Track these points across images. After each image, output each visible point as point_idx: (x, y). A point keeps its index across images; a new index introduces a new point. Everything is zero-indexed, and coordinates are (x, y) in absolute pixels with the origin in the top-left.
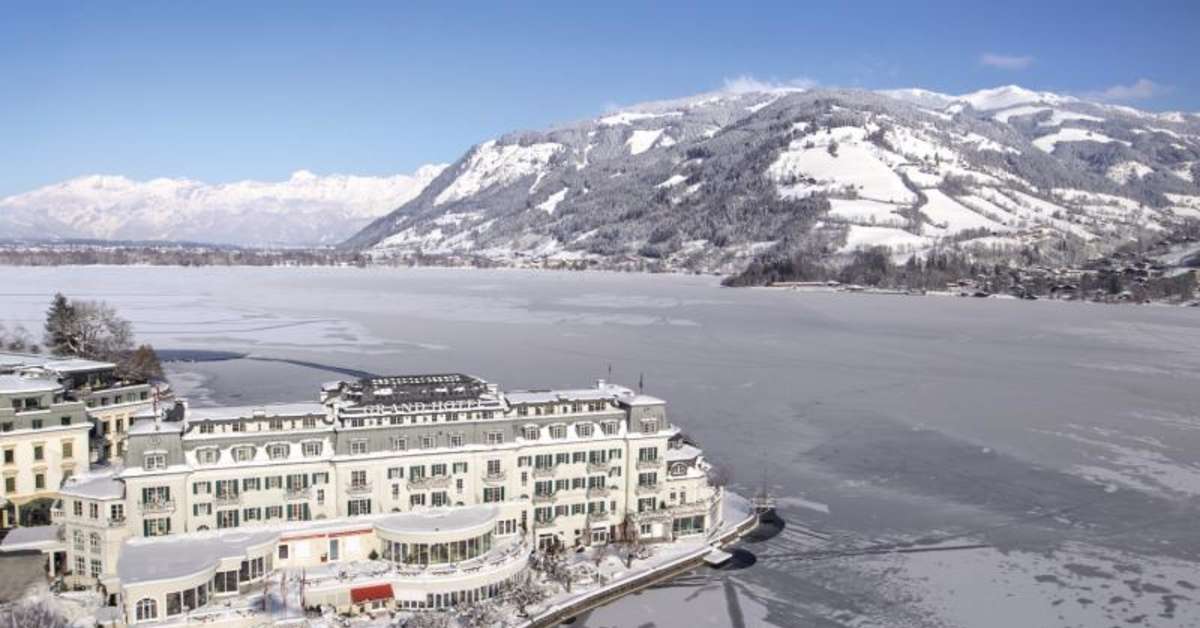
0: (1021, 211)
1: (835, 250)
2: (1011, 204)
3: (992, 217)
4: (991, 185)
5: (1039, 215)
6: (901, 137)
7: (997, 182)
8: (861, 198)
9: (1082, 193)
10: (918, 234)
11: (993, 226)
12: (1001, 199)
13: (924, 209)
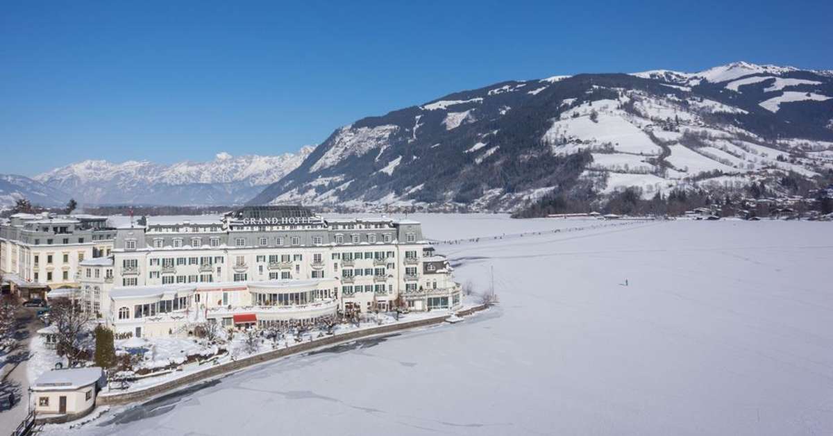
0: (749, 156)
1: (597, 191)
2: (740, 151)
3: (724, 162)
4: (723, 138)
5: (765, 159)
6: (647, 105)
7: (728, 135)
8: (617, 152)
9: (804, 141)
10: (664, 177)
11: (725, 169)
12: (731, 147)
13: (667, 159)
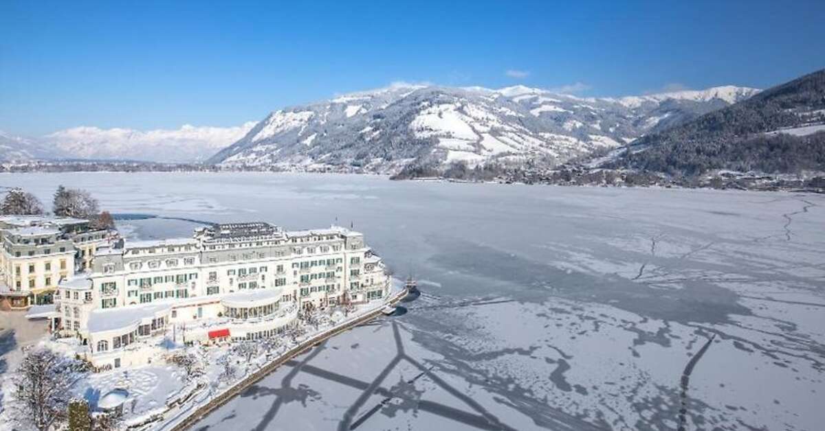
0: (525, 143)
1: (442, 162)
2: (521, 140)
3: (512, 146)
4: (512, 132)
5: (534, 146)
6: (471, 109)
7: (514, 130)
8: (453, 138)
9: (551, 135)
10: (480, 154)
11: (513, 151)
12: (516, 138)
13: (482, 143)
